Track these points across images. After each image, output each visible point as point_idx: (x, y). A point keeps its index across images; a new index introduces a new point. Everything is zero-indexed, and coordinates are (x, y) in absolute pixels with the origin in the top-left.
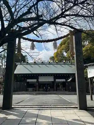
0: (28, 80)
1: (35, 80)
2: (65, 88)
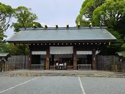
0: (34, 53)
1: (44, 53)
2: (92, 66)
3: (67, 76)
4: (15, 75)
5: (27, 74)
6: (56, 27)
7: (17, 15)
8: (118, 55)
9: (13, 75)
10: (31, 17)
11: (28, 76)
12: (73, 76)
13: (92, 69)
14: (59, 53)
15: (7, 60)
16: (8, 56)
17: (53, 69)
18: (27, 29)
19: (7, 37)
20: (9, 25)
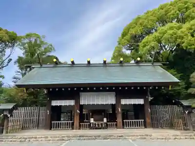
0: (55, 103)
1: (71, 103)
2: (145, 122)
3: (111, 139)
4: (27, 140)
5: (47, 137)
6: (87, 63)
7: (23, 44)
8: (182, 104)
9: (24, 140)
10: (45, 49)
11: (50, 140)
12: (119, 139)
13: (146, 127)
14: (91, 103)
15: (11, 116)
16: (14, 108)
17: (85, 127)
18: (43, 66)
19: (4, 78)
20: (11, 60)
